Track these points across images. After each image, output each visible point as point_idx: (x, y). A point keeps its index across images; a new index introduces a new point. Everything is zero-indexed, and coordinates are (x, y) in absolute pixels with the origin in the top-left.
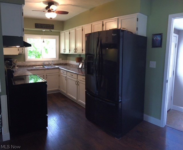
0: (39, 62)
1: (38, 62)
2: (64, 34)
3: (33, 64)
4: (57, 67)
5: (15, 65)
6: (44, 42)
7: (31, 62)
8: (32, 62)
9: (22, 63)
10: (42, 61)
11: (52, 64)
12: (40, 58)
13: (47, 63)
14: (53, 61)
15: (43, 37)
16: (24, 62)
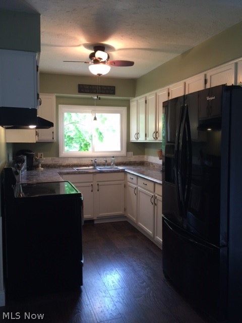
0: (86, 159)
1: (83, 159)
2: (137, 103)
3: (75, 162)
4: (121, 168)
5: (39, 163)
6: (95, 119)
7: (69, 159)
8: (72, 159)
9: (52, 159)
10: (92, 157)
11: (112, 163)
12: (87, 150)
13: (103, 161)
14: (113, 157)
15: (94, 109)
16: (57, 159)
